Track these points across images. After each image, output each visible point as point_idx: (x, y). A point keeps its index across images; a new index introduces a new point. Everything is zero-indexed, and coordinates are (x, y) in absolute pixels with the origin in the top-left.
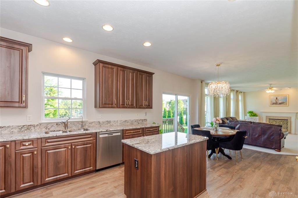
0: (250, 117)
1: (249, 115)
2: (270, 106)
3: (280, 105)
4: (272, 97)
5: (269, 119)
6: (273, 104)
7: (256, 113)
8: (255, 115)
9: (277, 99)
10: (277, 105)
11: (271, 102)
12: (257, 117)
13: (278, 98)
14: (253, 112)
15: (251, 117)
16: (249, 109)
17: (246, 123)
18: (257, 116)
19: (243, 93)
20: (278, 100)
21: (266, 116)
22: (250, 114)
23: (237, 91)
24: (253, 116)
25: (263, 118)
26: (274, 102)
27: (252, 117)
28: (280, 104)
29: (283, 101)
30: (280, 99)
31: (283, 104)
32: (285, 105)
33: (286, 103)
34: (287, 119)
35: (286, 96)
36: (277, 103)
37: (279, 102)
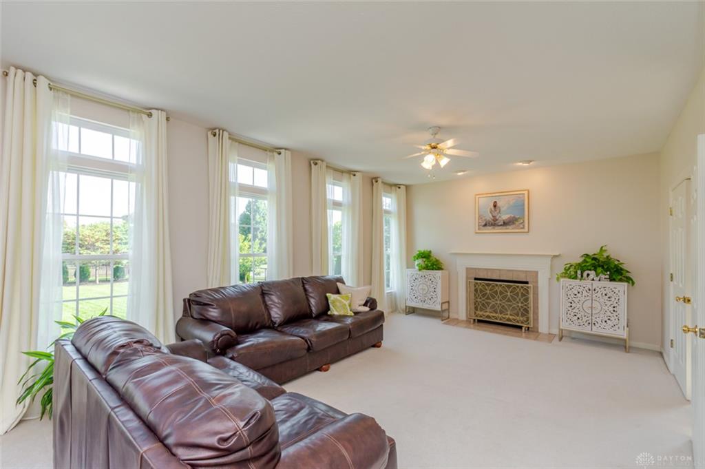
0: (419, 273)
1: (418, 265)
2: (476, 233)
3: (503, 230)
4: (483, 201)
5: (476, 279)
6: (485, 225)
7: (439, 258)
8: (435, 265)
10: (497, 230)
11: (479, 216)
12: (438, 273)
13: (499, 204)
14: (432, 255)
16: (422, 245)
18: (441, 269)
19: (403, 188)
20: (500, 212)
22: (421, 261)
25: (457, 274)
26: (489, 217)
27: (426, 272)
28: (505, 224)
29: (512, 216)
30: (505, 208)
31: (514, 226)
32: (518, 229)
33: (522, 221)
34: (525, 280)
35: (521, 196)
36: (497, 220)
37: (503, 217)
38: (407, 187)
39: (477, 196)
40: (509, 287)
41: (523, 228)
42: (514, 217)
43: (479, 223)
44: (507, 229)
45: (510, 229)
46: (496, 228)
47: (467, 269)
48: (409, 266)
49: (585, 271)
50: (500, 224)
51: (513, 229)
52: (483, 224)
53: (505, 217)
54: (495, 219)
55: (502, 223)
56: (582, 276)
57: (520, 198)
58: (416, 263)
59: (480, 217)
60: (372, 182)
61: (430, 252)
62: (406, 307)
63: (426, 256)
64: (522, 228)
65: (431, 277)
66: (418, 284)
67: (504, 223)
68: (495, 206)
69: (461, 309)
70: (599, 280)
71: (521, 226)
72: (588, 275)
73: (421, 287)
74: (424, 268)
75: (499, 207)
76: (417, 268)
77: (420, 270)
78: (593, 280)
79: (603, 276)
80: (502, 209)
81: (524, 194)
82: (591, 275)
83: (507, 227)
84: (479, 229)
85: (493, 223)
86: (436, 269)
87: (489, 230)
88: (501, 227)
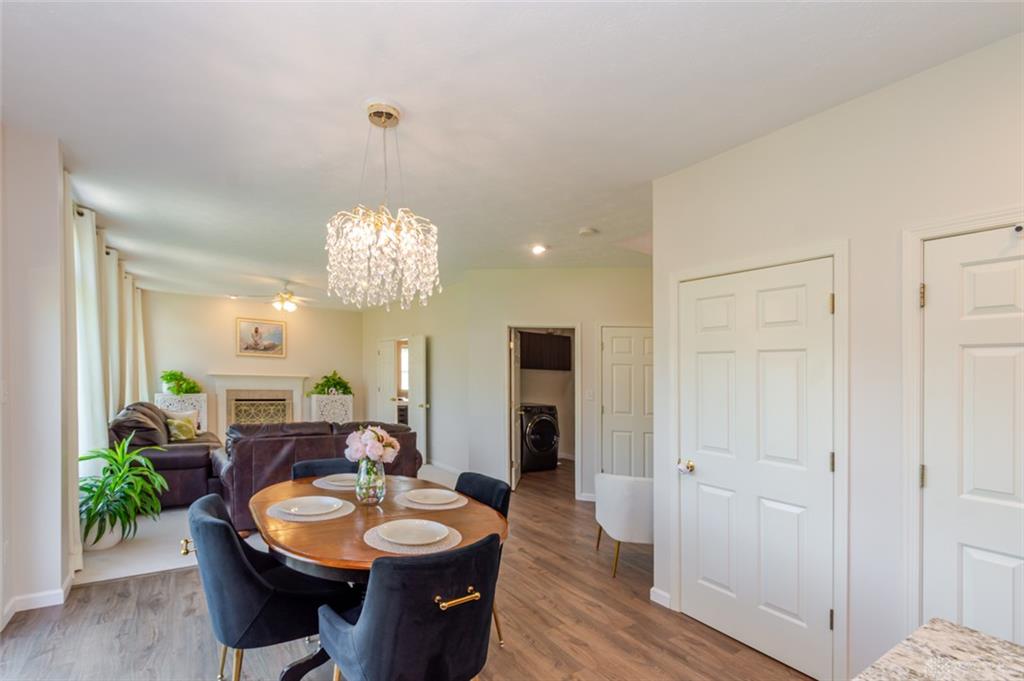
0: (175, 397)
1: (169, 388)
2: (238, 356)
3: (265, 354)
4: (244, 325)
5: (237, 400)
6: (247, 348)
7: (196, 381)
8: (192, 387)
9: (256, 332)
10: (258, 354)
11: (240, 340)
12: (201, 396)
13: (260, 330)
14: (185, 376)
15: (179, 397)
17: (317, 430)
18: (198, 392)
20: (261, 338)
21: (228, 391)
22: (172, 384)
24: (187, 392)
25: (216, 396)
26: (251, 341)
27: (184, 396)
28: (266, 349)
31: (272, 352)
32: (277, 354)
33: (280, 348)
34: (283, 398)
35: (279, 326)
36: (258, 345)
37: (263, 342)
39: (239, 320)
40: (253, 405)
41: (282, 354)
42: (273, 344)
43: (240, 346)
44: (267, 354)
45: (269, 354)
46: (257, 352)
49: (330, 388)
50: (261, 348)
51: (272, 354)
54: (256, 344)
55: (263, 348)
56: (328, 392)
57: (278, 328)
58: (166, 386)
61: (182, 373)
63: (177, 377)
64: (280, 354)
65: (192, 401)
70: (338, 394)
71: (280, 352)
72: (331, 391)
74: (181, 392)
75: (260, 333)
76: (169, 391)
77: (176, 394)
78: (334, 394)
79: (340, 391)
80: (263, 335)
81: (282, 325)
82: (333, 391)
83: (268, 352)
84: (240, 352)
85: (254, 347)
88: (261, 352)
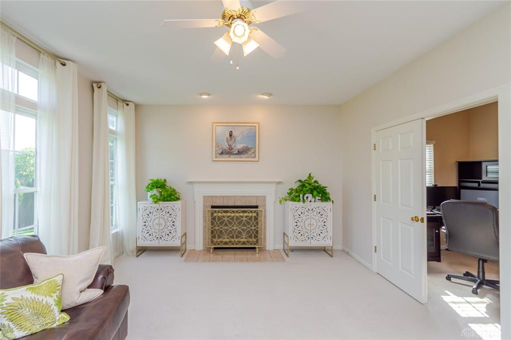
0: (154, 205)
1: (151, 197)
2: (213, 161)
3: (238, 158)
4: (219, 129)
5: (213, 207)
6: (222, 153)
7: (175, 187)
8: (171, 195)
10: (232, 158)
12: (177, 204)
13: (234, 134)
14: (168, 184)
15: (157, 206)
16: (155, 173)
19: (132, 105)
20: (235, 141)
21: (205, 198)
22: (155, 191)
23: (95, 85)
24: (165, 199)
26: (225, 146)
27: (162, 204)
28: (240, 153)
29: (246, 145)
30: (240, 137)
31: (246, 155)
32: (250, 158)
33: (253, 151)
34: (255, 205)
35: (253, 128)
36: (232, 149)
37: (237, 146)
38: (137, 106)
39: (215, 125)
40: (226, 212)
41: (255, 157)
42: (247, 147)
43: (216, 151)
44: (240, 158)
45: (243, 158)
46: (232, 156)
47: (204, 196)
48: (139, 198)
49: (305, 194)
50: (235, 153)
51: (246, 158)
52: (220, 152)
53: (239, 146)
54: (231, 148)
55: (236, 152)
56: (303, 199)
57: (252, 129)
58: (149, 194)
59: (217, 145)
60: (93, 87)
61: (165, 180)
62: (137, 247)
63: (159, 185)
64: (253, 157)
65: (169, 209)
66: (153, 218)
67: (238, 152)
68: (231, 135)
69: (198, 240)
70: (315, 201)
71: (253, 156)
72: (307, 197)
73: (157, 221)
74: (160, 200)
75: (234, 137)
76: (151, 200)
77: (156, 202)
78: (311, 201)
79: (317, 198)
80: (237, 139)
81: (255, 126)
82: (309, 198)
83: (242, 156)
84: (216, 157)
85: (228, 152)
86: (174, 200)
87: (226, 158)
88: (236, 156)
